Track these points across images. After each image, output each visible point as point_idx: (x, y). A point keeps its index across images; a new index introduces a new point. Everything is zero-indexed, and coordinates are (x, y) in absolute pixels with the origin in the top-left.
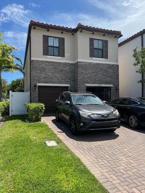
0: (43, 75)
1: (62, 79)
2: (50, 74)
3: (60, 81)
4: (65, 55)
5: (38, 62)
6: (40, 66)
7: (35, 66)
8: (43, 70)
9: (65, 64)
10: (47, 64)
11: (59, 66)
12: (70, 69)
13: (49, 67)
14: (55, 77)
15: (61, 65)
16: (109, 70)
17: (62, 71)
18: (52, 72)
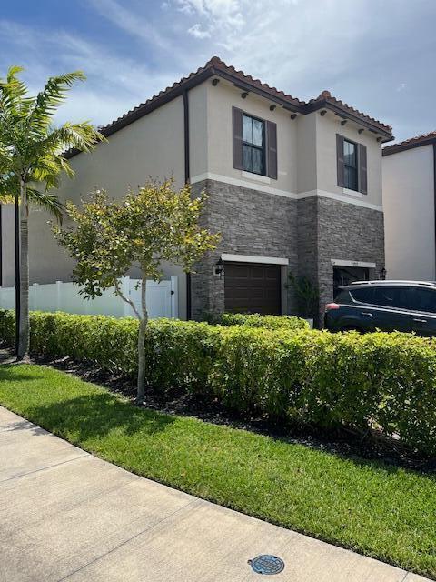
0: (233, 228)
1: (273, 243)
2: (248, 226)
3: (269, 250)
4: (279, 172)
5: (223, 187)
6: (229, 200)
7: (217, 199)
8: (233, 213)
9: (279, 199)
10: (242, 194)
11: (267, 205)
12: (289, 214)
13: (247, 205)
14: (260, 236)
15: (271, 201)
16: (370, 225)
17: (272, 219)
18: (252, 220)
